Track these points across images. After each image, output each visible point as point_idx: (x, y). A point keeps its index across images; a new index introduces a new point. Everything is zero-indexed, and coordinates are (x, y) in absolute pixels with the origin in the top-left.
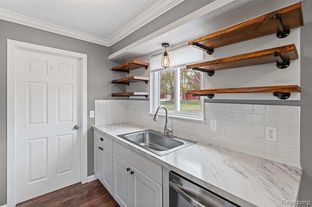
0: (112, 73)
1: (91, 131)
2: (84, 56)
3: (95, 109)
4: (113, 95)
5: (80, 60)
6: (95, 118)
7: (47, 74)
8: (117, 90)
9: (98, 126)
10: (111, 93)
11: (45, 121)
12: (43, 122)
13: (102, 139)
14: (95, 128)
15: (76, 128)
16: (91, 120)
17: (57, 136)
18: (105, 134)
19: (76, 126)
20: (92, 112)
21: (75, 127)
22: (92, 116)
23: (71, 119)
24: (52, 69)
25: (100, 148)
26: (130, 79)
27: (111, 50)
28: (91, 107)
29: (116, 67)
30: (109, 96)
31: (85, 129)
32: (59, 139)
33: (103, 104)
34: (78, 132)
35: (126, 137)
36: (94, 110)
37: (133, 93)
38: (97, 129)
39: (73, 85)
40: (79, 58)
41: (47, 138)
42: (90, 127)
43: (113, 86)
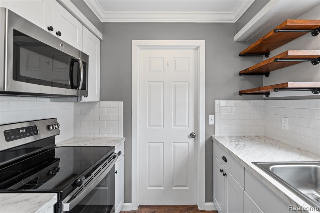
0: (239, 60)
1: (210, 143)
2: (202, 43)
3: (216, 113)
4: (241, 93)
5: (197, 49)
6: (216, 126)
7: (164, 72)
8: (248, 85)
9: (220, 137)
10: (239, 90)
11: (162, 124)
12: (160, 126)
13: (225, 159)
14: (215, 140)
15: (192, 136)
16: (210, 128)
17: (173, 143)
18: (231, 153)
19: (193, 133)
20: (211, 117)
21: (191, 134)
22: (211, 122)
23: (187, 124)
24: (168, 65)
25: (222, 171)
26: (277, 59)
27: (238, 26)
28: (211, 110)
29: (246, 49)
30: (235, 94)
31: (202, 139)
32: (175, 146)
33: (226, 106)
34: (195, 140)
35: (272, 169)
36: (214, 115)
37: (287, 84)
38: (218, 141)
39: (189, 82)
40: (195, 48)
41: (164, 143)
42: (209, 137)
43: (242, 80)
